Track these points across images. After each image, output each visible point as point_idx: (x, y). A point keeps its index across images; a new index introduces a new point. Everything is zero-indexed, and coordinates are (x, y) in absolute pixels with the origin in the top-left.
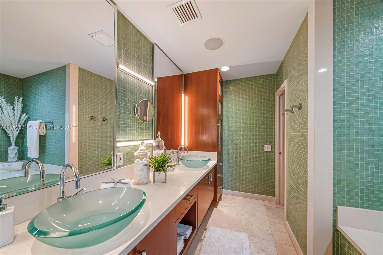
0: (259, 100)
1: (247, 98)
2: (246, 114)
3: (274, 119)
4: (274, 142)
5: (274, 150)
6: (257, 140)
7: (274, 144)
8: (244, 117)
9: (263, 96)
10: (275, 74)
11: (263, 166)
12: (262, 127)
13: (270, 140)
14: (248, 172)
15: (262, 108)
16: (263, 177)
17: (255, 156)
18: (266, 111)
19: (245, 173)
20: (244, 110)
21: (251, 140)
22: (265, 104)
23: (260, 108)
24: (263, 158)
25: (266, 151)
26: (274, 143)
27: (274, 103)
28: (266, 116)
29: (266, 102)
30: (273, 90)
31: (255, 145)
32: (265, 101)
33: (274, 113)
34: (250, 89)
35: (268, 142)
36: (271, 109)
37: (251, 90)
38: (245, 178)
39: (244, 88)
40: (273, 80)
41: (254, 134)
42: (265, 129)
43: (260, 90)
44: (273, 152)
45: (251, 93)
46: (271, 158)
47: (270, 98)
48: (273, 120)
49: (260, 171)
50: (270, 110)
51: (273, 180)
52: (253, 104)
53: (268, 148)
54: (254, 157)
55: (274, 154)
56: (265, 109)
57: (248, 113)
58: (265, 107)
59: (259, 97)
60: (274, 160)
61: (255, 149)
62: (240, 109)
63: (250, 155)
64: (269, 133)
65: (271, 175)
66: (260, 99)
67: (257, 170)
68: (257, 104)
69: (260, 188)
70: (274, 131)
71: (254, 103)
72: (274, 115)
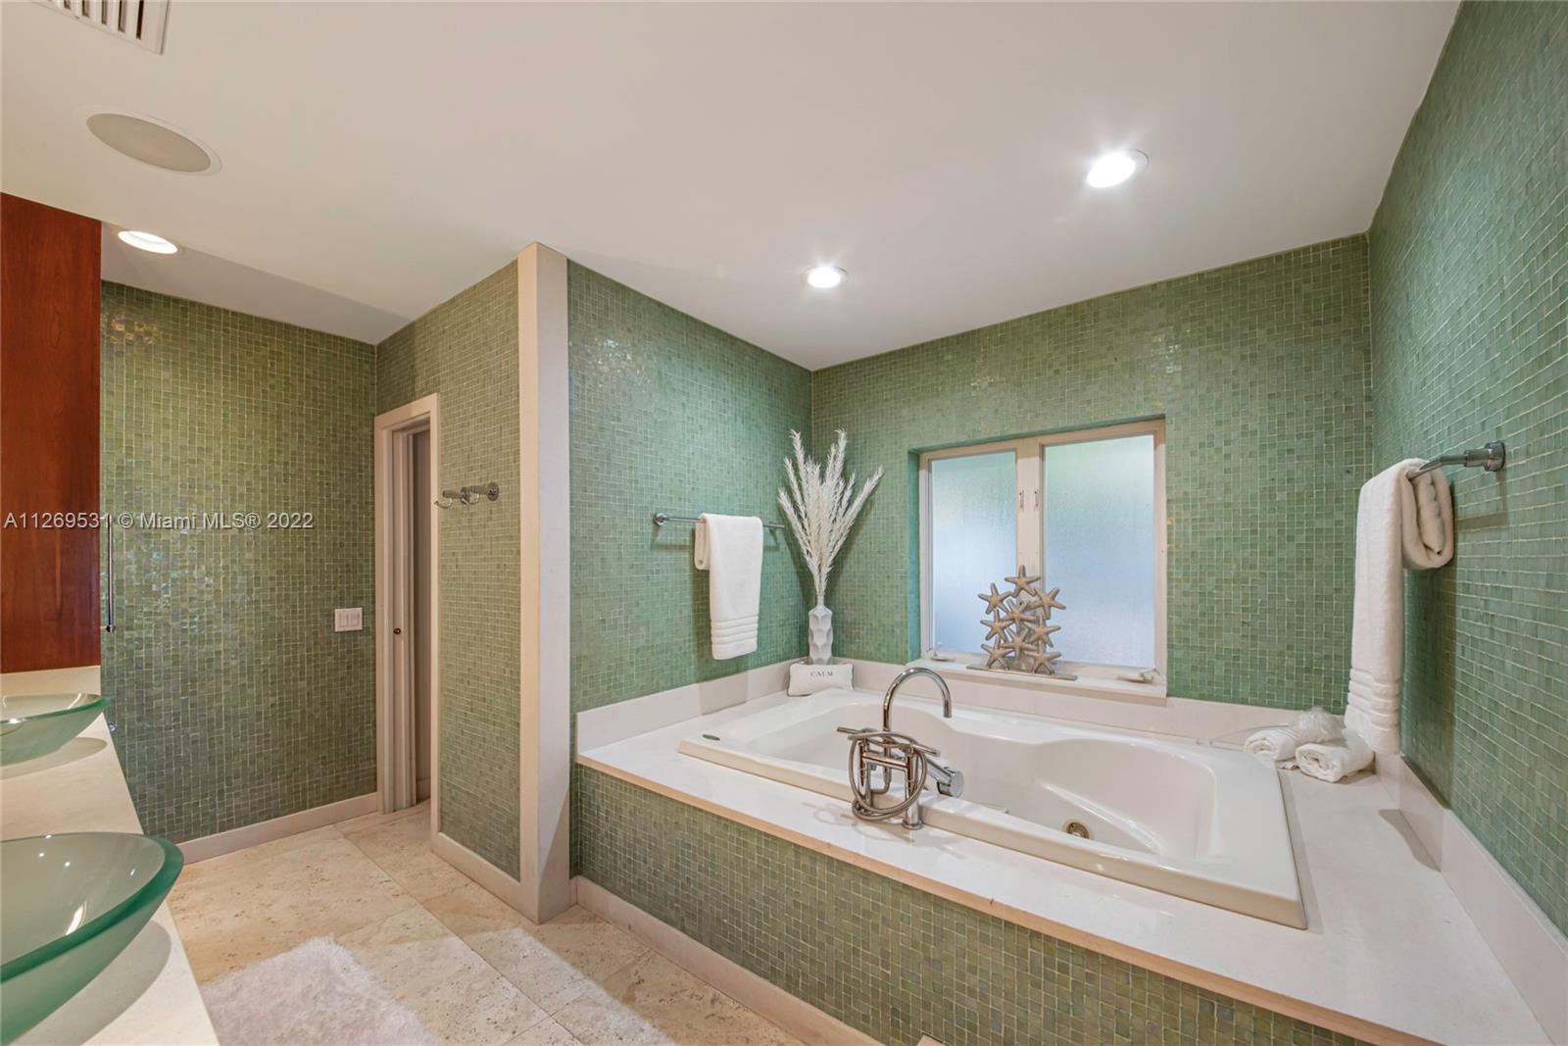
0: (308, 428)
1: (250, 407)
2: (247, 477)
3: (373, 509)
4: (374, 592)
5: (374, 622)
6: (302, 589)
7: (374, 602)
8: (234, 489)
9: (328, 414)
10: (372, 346)
11: (329, 692)
12: (322, 539)
13: (355, 587)
14: (259, 731)
15: (321, 462)
16: (330, 735)
17: (295, 658)
18: (341, 475)
19: (244, 740)
20: (234, 458)
21: (272, 589)
22: (335, 447)
23: (314, 461)
24: (330, 659)
25: (342, 630)
26: (374, 597)
27: (373, 452)
28: (341, 495)
29: (341, 442)
30: (367, 404)
31: (294, 612)
32: (335, 436)
33: (373, 488)
34: (265, 368)
35: (349, 593)
36: (361, 471)
37: (273, 376)
38: (244, 763)
39: (234, 356)
40: (366, 367)
41: (287, 566)
42: (335, 544)
43: (315, 389)
44: (369, 631)
45: (272, 387)
46: (362, 655)
47: (354, 428)
48: (367, 514)
49: (318, 715)
50: (354, 475)
51: (369, 733)
52: (279, 440)
53: (347, 619)
54: (288, 663)
55: (374, 639)
56: (334, 468)
57: (257, 472)
58: (334, 458)
59: (308, 416)
60: (374, 660)
61: (294, 629)
62: (208, 449)
63: (269, 658)
64: (354, 560)
65: (363, 719)
66: (315, 422)
67: (303, 712)
68: (300, 442)
69: (317, 782)
70: (373, 556)
71: (286, 435)
72: (373, 493)
